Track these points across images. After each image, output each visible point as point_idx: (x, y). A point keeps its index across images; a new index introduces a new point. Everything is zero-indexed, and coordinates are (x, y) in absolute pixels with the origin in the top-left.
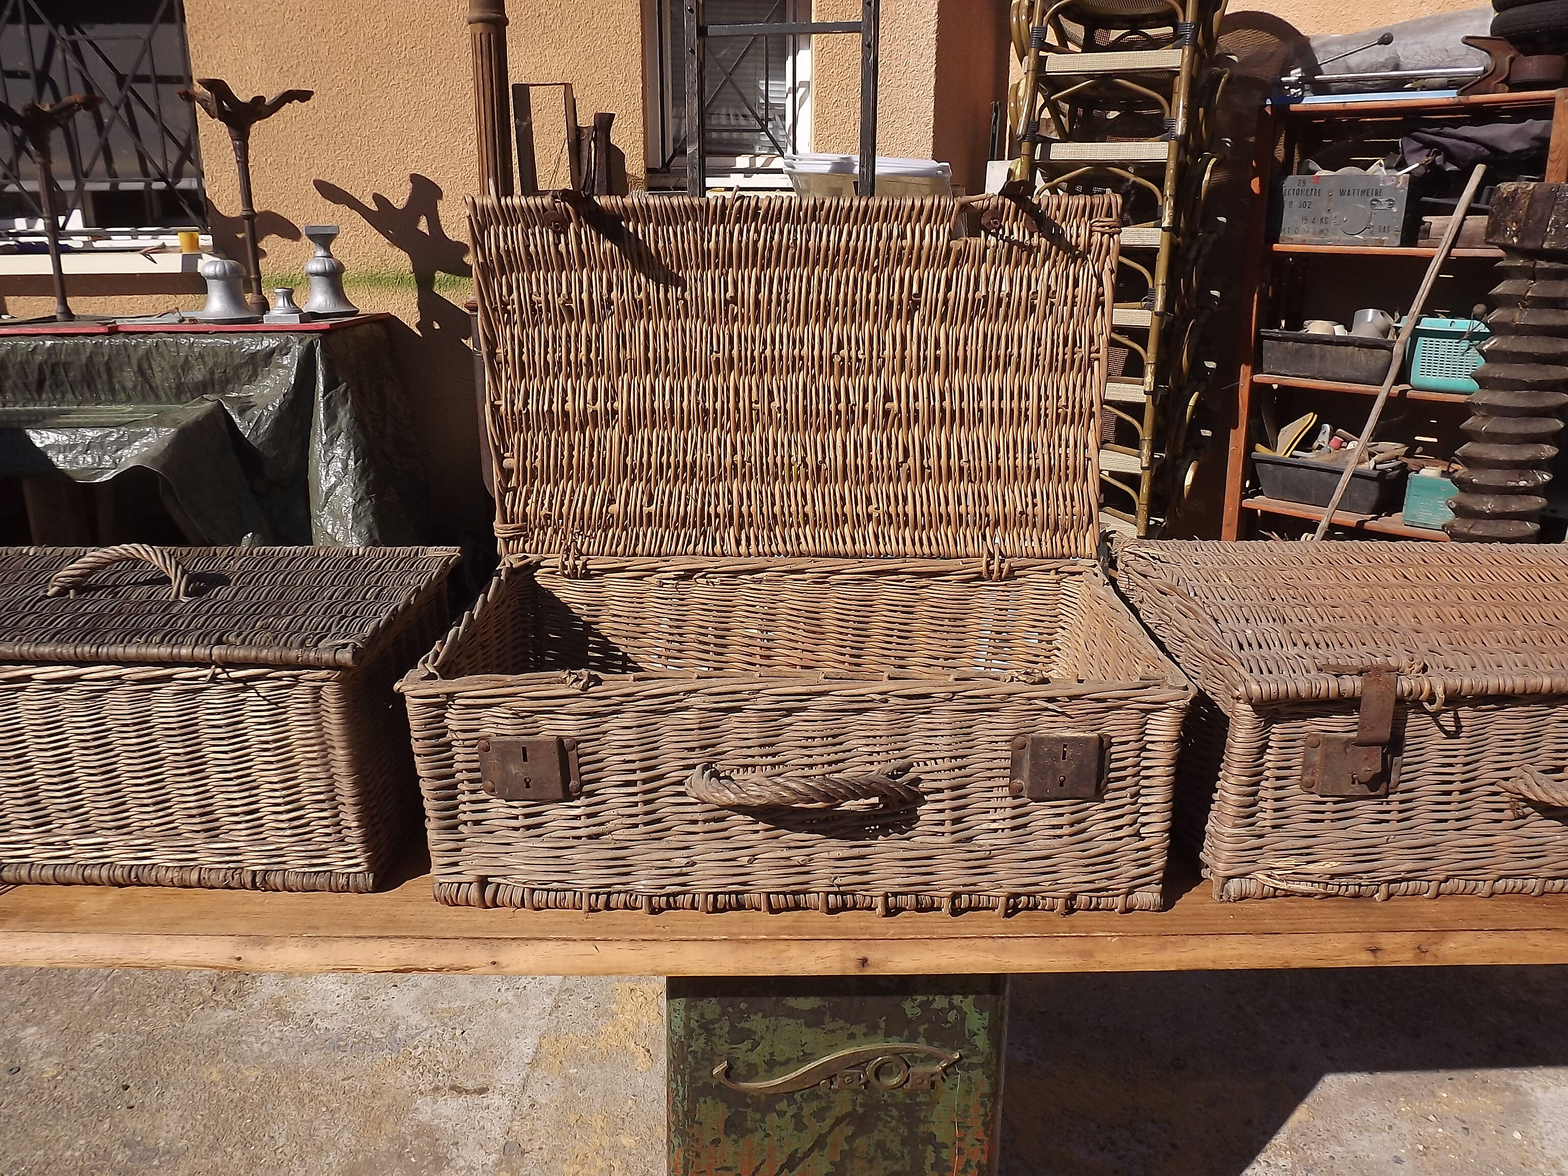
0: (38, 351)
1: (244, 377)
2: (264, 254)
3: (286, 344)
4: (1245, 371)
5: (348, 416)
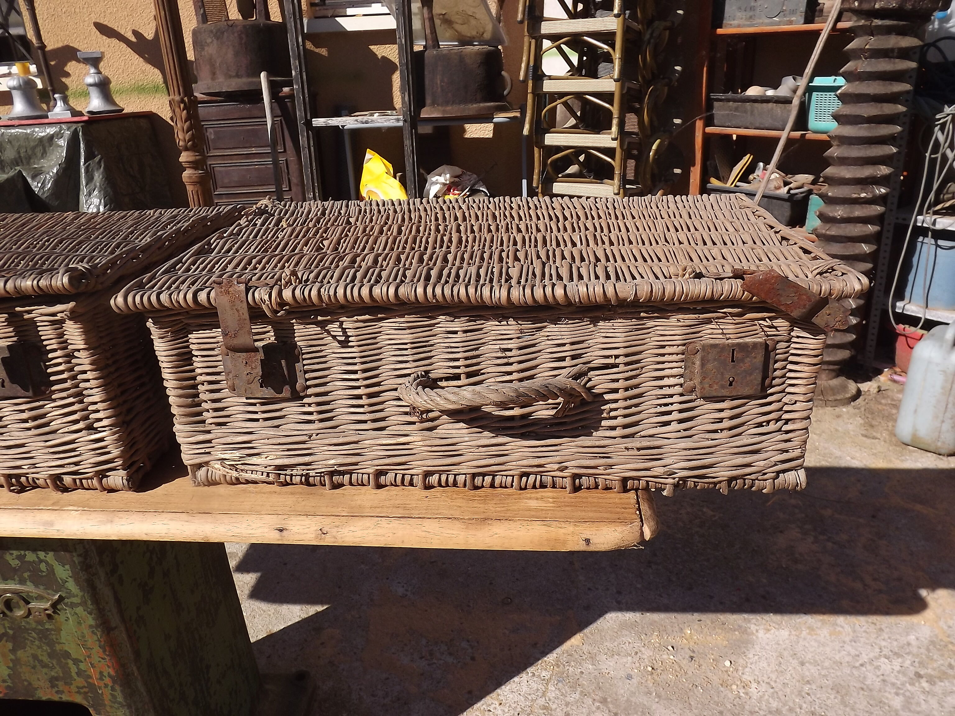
1: (39, 155)
2: (67, 75)
3: (60, 131)
4: (699, 124)
5: (101, 177)
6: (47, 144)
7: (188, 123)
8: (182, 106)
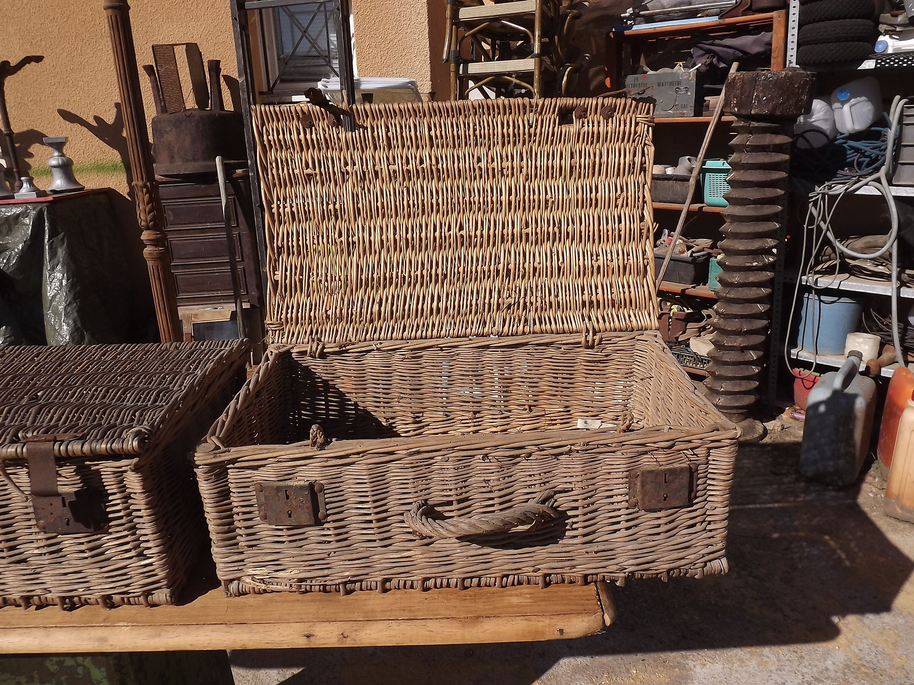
1: (5, 232)
2: (31, 155)
3: (26, 211)
5: (64, 253)
6: (13, 223)
7: (150, 205)
8: (145, 190)
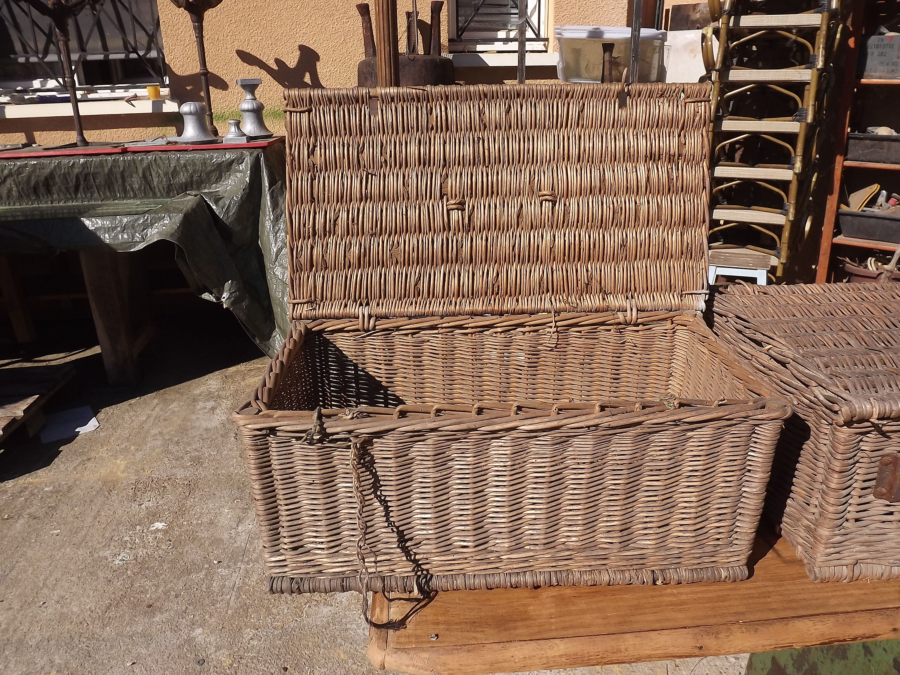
0: (76, 166)
1: (213, 179)
3: (241, 157)
4: (839, 159)
6: (224, 169)
